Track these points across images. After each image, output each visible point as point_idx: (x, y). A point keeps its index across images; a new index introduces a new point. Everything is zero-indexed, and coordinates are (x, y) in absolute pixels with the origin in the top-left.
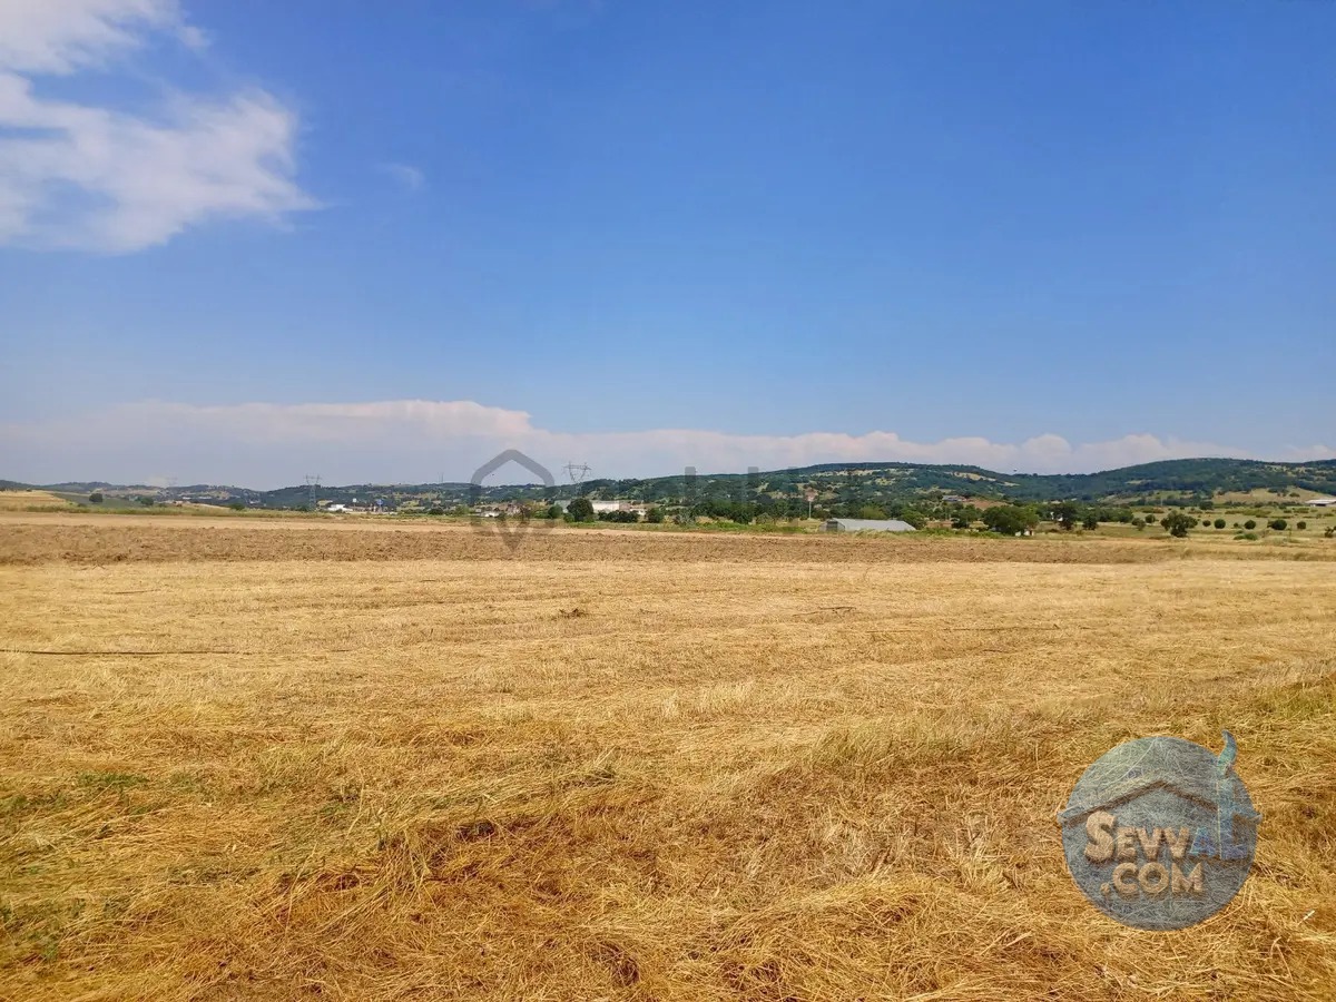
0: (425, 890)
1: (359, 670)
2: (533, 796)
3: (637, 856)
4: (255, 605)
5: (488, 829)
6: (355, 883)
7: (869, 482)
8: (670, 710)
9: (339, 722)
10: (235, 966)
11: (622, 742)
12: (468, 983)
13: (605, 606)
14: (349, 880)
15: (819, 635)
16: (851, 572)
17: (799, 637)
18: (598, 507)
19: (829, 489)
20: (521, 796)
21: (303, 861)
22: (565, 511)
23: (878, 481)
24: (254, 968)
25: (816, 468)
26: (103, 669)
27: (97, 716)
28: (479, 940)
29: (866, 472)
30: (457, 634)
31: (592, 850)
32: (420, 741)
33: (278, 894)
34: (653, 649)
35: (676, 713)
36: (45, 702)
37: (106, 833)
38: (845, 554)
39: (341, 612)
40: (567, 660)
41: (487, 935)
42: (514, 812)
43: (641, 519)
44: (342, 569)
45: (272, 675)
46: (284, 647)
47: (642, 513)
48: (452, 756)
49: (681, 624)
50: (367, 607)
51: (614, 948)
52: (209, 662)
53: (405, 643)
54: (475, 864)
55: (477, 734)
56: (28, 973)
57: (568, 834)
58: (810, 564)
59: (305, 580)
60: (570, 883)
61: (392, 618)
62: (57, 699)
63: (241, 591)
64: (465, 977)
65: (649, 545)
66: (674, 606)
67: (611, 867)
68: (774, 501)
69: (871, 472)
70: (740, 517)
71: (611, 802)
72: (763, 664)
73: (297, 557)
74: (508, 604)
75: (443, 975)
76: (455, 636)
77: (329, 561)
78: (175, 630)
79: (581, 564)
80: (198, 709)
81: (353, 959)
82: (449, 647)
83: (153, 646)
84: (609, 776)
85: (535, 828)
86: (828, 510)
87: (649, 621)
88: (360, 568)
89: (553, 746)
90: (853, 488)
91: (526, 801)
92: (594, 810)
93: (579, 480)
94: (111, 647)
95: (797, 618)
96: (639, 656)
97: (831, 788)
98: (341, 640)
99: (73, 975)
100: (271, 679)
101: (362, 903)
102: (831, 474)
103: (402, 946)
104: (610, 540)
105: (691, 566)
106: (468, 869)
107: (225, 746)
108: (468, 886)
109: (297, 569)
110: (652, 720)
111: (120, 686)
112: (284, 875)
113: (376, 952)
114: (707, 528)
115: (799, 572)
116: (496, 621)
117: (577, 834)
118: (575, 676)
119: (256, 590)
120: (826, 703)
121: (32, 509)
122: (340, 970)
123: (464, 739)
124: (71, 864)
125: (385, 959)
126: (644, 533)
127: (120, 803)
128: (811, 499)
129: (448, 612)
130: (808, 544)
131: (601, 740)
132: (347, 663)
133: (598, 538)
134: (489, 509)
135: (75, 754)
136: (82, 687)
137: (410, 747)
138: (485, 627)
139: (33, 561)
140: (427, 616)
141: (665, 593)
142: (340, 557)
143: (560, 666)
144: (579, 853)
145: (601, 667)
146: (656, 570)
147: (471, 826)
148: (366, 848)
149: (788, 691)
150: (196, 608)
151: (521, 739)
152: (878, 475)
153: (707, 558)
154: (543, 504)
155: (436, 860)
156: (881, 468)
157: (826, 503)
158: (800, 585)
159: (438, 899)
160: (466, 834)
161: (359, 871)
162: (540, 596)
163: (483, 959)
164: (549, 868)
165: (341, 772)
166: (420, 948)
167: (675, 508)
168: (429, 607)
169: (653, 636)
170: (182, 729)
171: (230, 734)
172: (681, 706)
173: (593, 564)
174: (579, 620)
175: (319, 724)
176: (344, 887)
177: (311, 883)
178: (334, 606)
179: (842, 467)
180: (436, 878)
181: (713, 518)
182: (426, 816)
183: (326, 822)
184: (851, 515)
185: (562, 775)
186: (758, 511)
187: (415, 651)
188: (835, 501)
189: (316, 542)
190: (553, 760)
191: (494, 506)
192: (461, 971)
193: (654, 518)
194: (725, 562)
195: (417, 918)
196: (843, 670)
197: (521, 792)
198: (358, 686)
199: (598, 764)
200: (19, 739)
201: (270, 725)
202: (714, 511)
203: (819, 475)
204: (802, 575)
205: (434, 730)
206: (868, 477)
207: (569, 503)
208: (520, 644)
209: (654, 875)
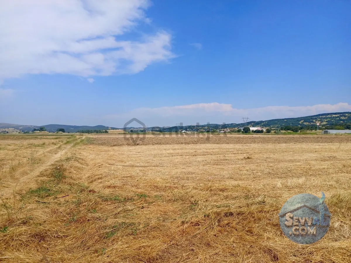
0: (217, 229)
1: (193, 171)
2: (243, 206)
3: (275, 225)
4: (168, 155)
5: (231, 214)
6: (199, 225)
7: (338, 118)
8: (279, 185)
9: (190, 184)
10: (173, 242)
11: (266, 193)
12: (230, 254)
13: (256, 156)
14: (197, 224)
15: (325, 165)
16: (335, 146)
17: (317, 166)
18: (252, 129)
19: (324, 121)
20: (239, 206)
21: (186, 218)
22: (242, 130)
23: (341, 118)
24: (177, 243)
25: (319, 115)
26: (137, 170)
27: (137, 181)
28: (232, 243)
29: (337, 116)
30: (217, 163)
31: (261, 222)
32: (211, 190)
33: (181, 226)
34: (272, 168)
35: (281, 186)
36: (127, 177)
37: (143, 208)
38: (331, 140)
39: (187, 157)
40: (247, 170)
41: (234, 242)
42: (238, 210)
43: (264, 132)
44: (187, 146)
45: (174, 172)
46: (175, 166)
47: (264, 130)
48: (219, 195)
49: (280, 161)
50: (194, 156)
51: (270, 250)
52: (159, 169)
53: (204, 165)
54: (229, 223)
55: (226, 189)
56: (131, 237)
57: (253, 217)
58: (319, 144)
59: (178, 149)
60: (255, 230)
61: (200, 158)
62: (129, 176)
63: (164, 152)
64: (229, 252)
65: (267, 139)
66: (276, 156)
67: (267, 228)
68: (306, 125)
69: (339, 115)
70: (295, 130)
71: (265, 210)
72: (307, 173)
73: (176, 144)
74: (230, 155)
75: (224, 251)
76: (216, 163)
77: (183, 144)
78: (151, 161)
79: (248, 145)
80: (158, 180)
81: (200, 244)
82: (215, 166)
83: (147, 165)
84: (264, 202)
85: (244, 215)
86: (324, 127)
87: (269, 160)
88: (190, 146)
89: (246, 193)
90: (333, 121)
91: (241, 208)
92: (261, 212)
93: (246, 122)
94: (138, 165)
95: (316, 160)
96: (268, 170)
97: (335, 211)
98: (188, 164)
99: (140, 239)
100: (173, 173)
101: (201, 230)
102: (325, 116)
103: (212, 242)
104: (255, 138)
105: (281, 145)
106: (227, 224)
107: (165, 189)
108: (227, 228)
109: (177, 146)
110: (274, 188)
111: (141, 174)
112: (183, 221)
113: (206, 243)
114: (285, 134)
115: (316, 146)
116: (227, 160)
117: (256, 217)
118: (250, 175)
119: (168, 152)
120: (330, 185)
121: (119, 134)
122: (198, 246)
123: (222, 190)
124: (137, 214)
125: (208, 245)
126: (266, 136)
127: (145, 201)
128: (318, 124)
129: (214, 157)
130: (318, 138)
131: (260, 192)
132: (191, 169)
133: (252, 137)
134: (221, 130)
135: (134, 189)
136: (133, 174)
137: (208, 192)
138: (223, 161)
139: (121, 145)
140: (209, 158)
141: (274, 153)
142: (186, 143)
143: (245, 172)
144: (257, 223)
145: (257, 173)
146: (270, 146)
147: (227, 213)
148: (201, 216)
149: (316, 181)
150: (155, 156)
151: (237, 191)
152: (341, 116)
153: (285, 142)
154: (236, 128)
155: (219, 221)
156: (343, 114)
157: (323, 126)
158: (316, 150)
159: (220, 231)
160: (226, 215)
161: (200, 222)
162: (238, 153)
163: (233, 248)
164: (249, 226)
165: (192, 197)
166: (217, 243)
167: (274, 128)
168: (209, 156)
169: (271, 165)
170: (155, 184)
171: (166, 187)
172: (282, 184)
173: (251, 145)
174: (250, 160)
175: (185, 185)
176: (196, 226)
177: (189, 224)
178: (186, 156)
179: (328, 114)
180: (219, 226)
181: (286, 131)
182: (215, 210)
183: (190, 209)
184: (332, 129)
185: (250, 201)
186: (301, 128)
187: (206, 167)
188: (327, 124)
189: (179, 140)
190: (247, 197)
191: (222, 130)
192: (228, 251)
193: (268, 131)
194: (291, 144)
195: (215, 235)
196: (334, 175)
197: (239, 205)
198: (194, 175)
199: (260, 199)
200: (123, 185)
201: (175, 184)
202: (287, 129)
203: (320, 117)
204: (317, 147)
205: (214, 187)
206: (338, 117)
207: (243, 128)
208: (234, 166)
209: (280, 231)
